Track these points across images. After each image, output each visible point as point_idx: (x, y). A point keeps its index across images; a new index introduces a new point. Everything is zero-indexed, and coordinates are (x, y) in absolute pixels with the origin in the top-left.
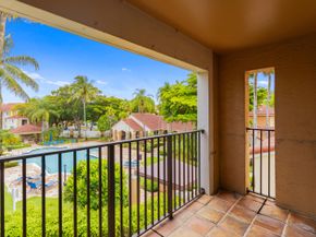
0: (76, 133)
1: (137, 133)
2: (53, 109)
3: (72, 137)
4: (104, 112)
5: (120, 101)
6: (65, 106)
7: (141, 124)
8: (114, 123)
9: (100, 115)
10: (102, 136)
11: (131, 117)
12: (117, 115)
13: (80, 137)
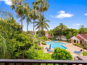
0: (60, 39)
1: (81, 41)
2: (54, 32)
3: (59, 40)
4: (68, 33)
5: (74, 30)
6: (57, 31)
7: (83, 38)
8: (72, 37)
9: (67, 34)
10: (67, 40)
11: (78, 35)
12: (72, 34)
13: (61, 40)
